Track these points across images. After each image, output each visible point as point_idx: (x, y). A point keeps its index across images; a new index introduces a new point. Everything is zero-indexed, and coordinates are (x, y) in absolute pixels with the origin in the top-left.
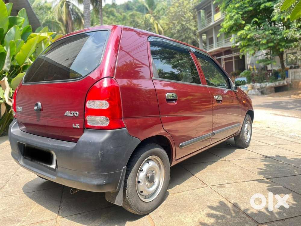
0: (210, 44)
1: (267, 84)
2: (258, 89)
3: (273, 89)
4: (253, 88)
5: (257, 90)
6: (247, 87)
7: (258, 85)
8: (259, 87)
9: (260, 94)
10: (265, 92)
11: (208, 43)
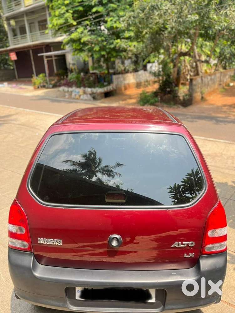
0: (21, 34)
1: (97, 90)
2: (90, 94)
3: (103, 95)
4: (85, 93)
5: (89, 96)
6: (79, 92)
7: (89, 90)
8: (90, 92)
9: (92, 99)
10: (97, 97)
11: (18, 32)
